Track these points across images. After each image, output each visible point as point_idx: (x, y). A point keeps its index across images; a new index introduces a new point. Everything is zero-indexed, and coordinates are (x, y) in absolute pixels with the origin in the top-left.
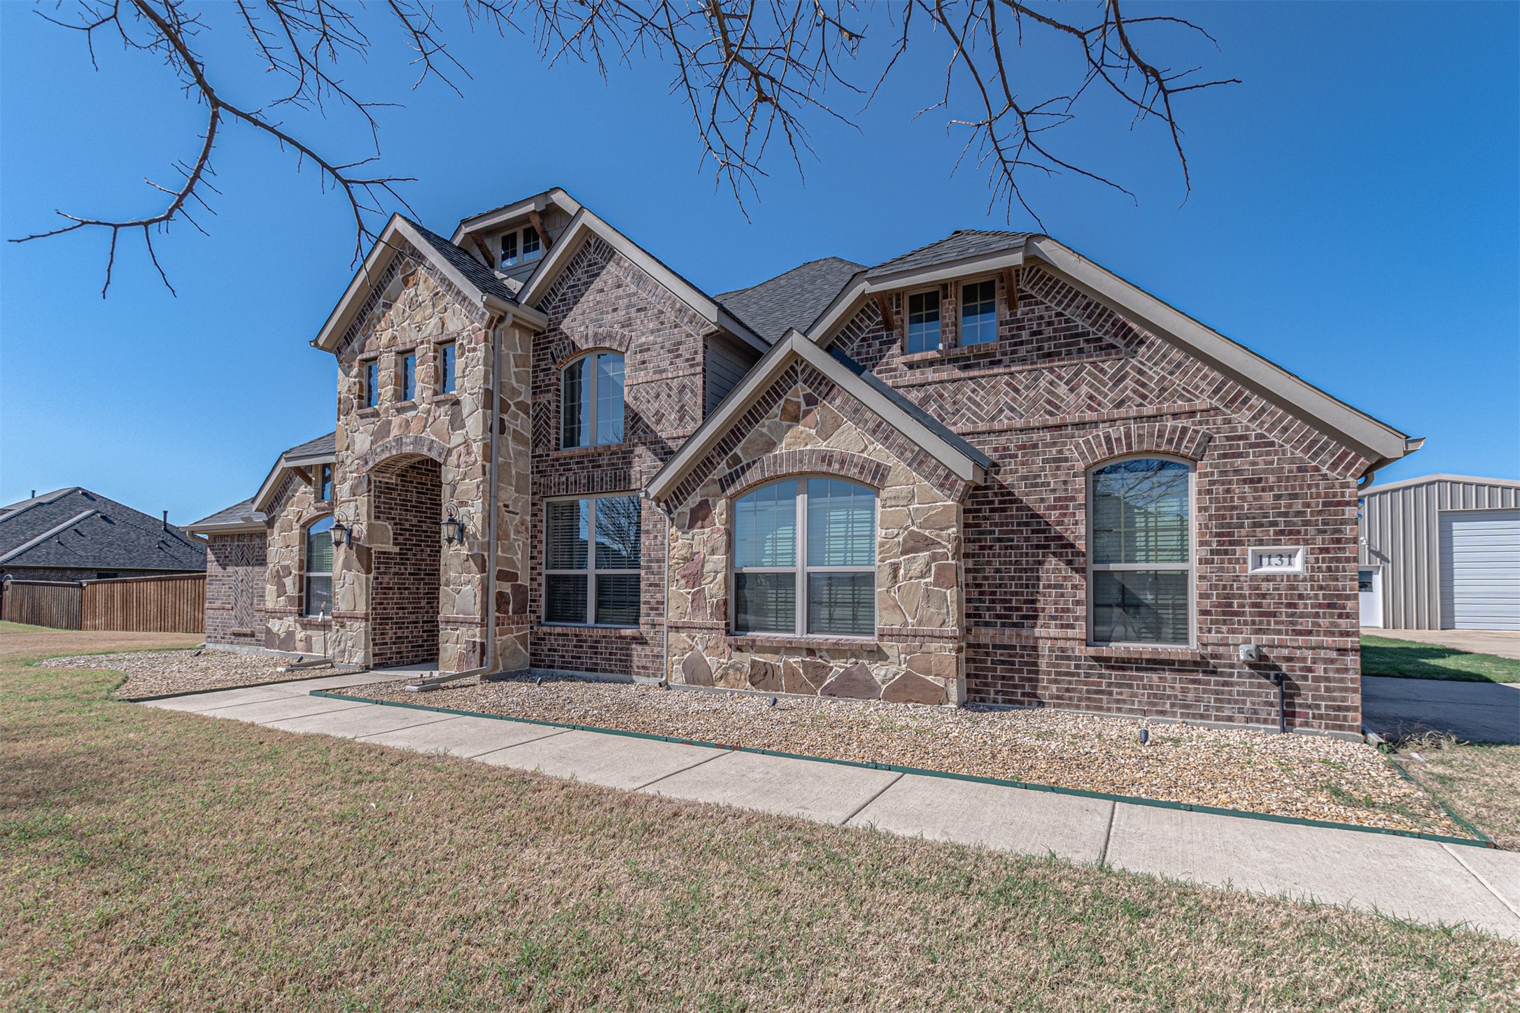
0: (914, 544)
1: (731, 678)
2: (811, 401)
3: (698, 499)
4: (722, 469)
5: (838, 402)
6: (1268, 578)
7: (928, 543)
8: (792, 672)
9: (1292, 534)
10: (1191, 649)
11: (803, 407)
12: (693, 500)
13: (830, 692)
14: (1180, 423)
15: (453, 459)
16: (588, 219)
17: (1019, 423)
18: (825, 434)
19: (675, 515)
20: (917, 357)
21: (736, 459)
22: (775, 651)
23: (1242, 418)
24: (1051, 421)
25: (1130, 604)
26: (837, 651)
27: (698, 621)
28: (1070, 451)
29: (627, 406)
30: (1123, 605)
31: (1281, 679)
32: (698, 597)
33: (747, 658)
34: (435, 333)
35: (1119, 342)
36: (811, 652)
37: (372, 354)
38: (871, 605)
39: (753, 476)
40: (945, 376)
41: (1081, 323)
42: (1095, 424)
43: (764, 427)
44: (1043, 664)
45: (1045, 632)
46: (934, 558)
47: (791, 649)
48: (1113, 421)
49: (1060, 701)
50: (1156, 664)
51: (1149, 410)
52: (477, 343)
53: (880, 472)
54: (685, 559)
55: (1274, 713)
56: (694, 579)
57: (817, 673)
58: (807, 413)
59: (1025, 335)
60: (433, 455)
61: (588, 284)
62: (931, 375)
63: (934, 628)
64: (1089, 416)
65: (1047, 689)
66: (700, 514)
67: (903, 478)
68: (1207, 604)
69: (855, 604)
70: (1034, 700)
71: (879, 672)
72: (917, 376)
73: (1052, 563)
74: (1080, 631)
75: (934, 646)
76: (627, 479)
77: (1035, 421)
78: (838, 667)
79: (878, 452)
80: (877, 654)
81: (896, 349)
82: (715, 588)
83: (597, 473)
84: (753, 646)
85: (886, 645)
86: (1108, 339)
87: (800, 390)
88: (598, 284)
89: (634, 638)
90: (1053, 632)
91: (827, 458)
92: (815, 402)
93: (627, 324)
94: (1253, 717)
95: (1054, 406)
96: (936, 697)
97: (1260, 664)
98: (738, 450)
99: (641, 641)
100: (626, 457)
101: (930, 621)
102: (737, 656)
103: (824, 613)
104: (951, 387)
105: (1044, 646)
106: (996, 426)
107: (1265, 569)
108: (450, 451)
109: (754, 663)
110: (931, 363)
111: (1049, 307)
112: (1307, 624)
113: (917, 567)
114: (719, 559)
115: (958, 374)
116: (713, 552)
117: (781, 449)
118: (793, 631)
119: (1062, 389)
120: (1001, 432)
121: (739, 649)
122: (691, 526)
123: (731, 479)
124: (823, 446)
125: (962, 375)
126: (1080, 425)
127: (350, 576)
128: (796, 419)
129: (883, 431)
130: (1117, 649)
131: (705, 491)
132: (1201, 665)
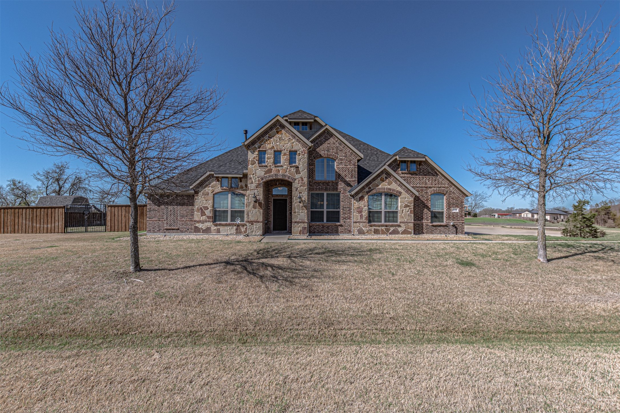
0: (406, 206)
1: (369, 232)
2: (386, 178)
3: (361, 195)
4: (367, 189)
5: (392, 179)
6: (454, 213)
7: (409, 206)
8: (382, 230)
9: (457, 206)
10: (444, 223)
11: (385, 179)
12: (360, 195)
13: (390, 234)
14: (444, 189)
15: (297, 181)
16: (327, 127)
17: (421, 186)
18: (389, 184)
19: (355, 198)
20: (404, 172)
21: (370, 188)
22: (379, 226)
23: (451, 189)
24: (426, 186)
25: (436, 217)
26: (392, 226)
27: (361, 221)
28: (428, 191)
29: (336, 172)
30: (435, 217)
31: (456, 227)
32: (361, 216)
33: (373, 228)
34: (290, 148)
35: (435, 175)
36: (386, 226)
37: (264, 150)
38: (397, 217)
39: (374, 191)
40: (408, 176)
41: (430, 171)
42: (432, 187)
43: (376, 182)
44: (424, 227)
45: (424, 221)
46: (410, 209)
47: (382, 226)
48: (434, 187)
49: (427, 233)
50: (440, 226)
51: (439, 186)
52: (305, 153)
53: (400, 193)
54: (358, 208)
55: (455, 232)
56: (360, 212)
57: (388, 230)
58: (385, 180)
59: (421, 171)
60: (290, 180)
61: (325, 141)
62: (406, 175)
63: (410, 221)
64: (431, 186)
65: (425, 231)
66: (362, 198)
67: (404, 194)
68: (447, 216)
69: (393, 217)
70: (423, 233)
71: (400, 229)
72: (403, 175)
73: (426, 210)
74: (430, 221)
75: (410, 224)
76: (337, 189)
77: (423, 186)
78: (392, 229)
79: (399, 189)
80: (399, 226)
81: (399, 169)
82: (365, 214)
83: (328, 187)
84: (375, 226)
85: (401, 224)
86: (434, 174)
87: (384, 176)
88: (328, 142)
89: (339, 225)
90: (426, 221)
91: (390, 189)
92: (387, 178)
93: (337, 153)
94: (453, 233)
95: (426, 184)
96: (410, 233)
97: (454, 226)
98: (370, 186)
99: (341, 226)
100: (337, 184)
101: (409, 220)
102: (370, 228)
103: (387, 219)
104: (409, 178)
105: (424, 224)
106: (417, 186)
107: (454, 211)
108: (295, 179)
109: (374, 229)
110: (406, 173)
111: (425, 167)
112: (459, 219)
113: (407, 210)
114: (366, 208)
115: (410, 176)
116: (365, 207)
117: (380, 186)
118: (381, 222)
119: (427, 181)
120: (418, 187)
121: (371, 226)
122: (359, 201)
123: (369, 192)
124: (389, 187)
125: (411, 176)
126: (430, 187)
127: (255, 211)
128: (383, 181)
129: (401, 185)
130: (435, 224)
131: (363, 194)
132: (446, 226)
